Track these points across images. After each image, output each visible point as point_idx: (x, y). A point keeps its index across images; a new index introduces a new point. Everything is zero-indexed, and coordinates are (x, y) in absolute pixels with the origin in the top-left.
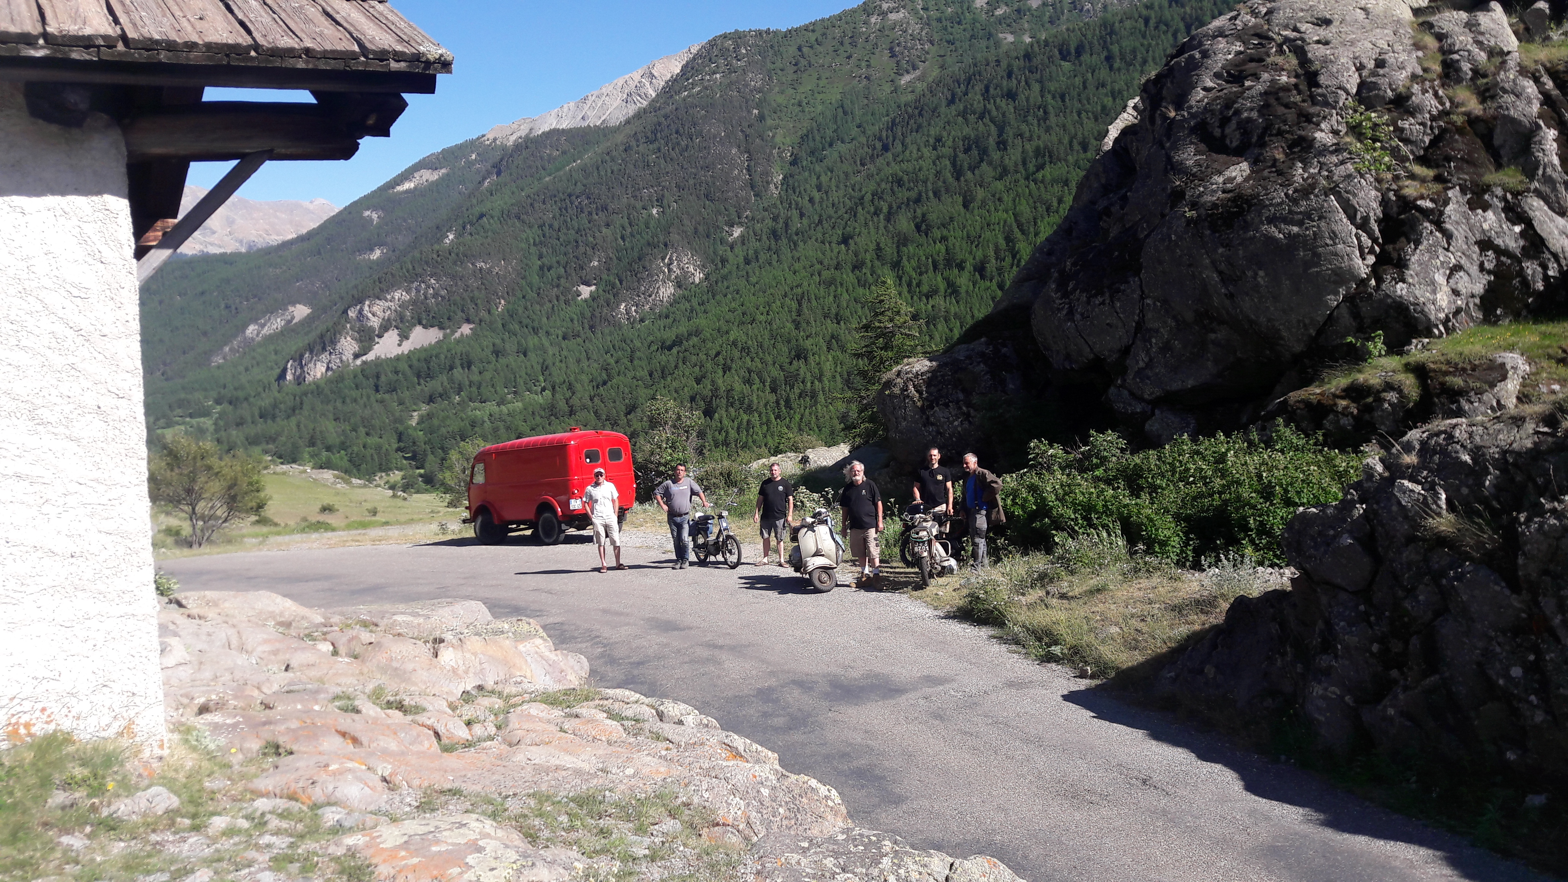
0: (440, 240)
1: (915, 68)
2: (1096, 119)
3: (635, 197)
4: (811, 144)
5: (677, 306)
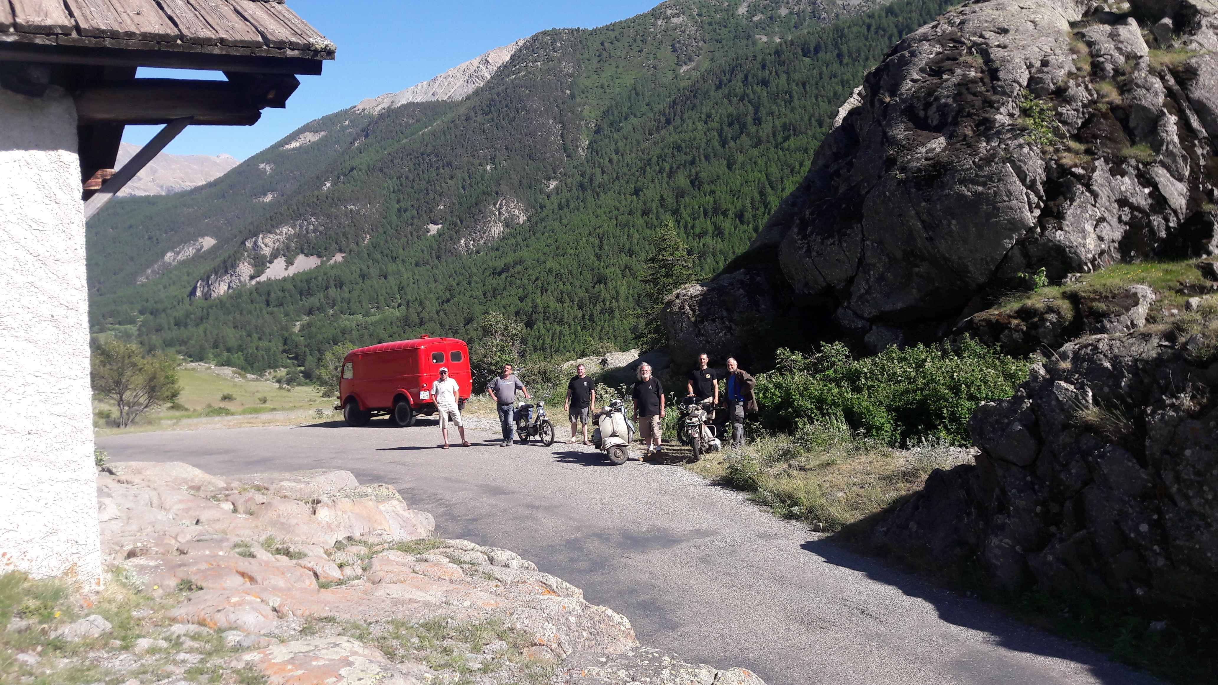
0: (319, 188)
1: (691, 60)
2: (829, 102)
3: (473, 156)
4: (611, 118)
5: (506, 241)
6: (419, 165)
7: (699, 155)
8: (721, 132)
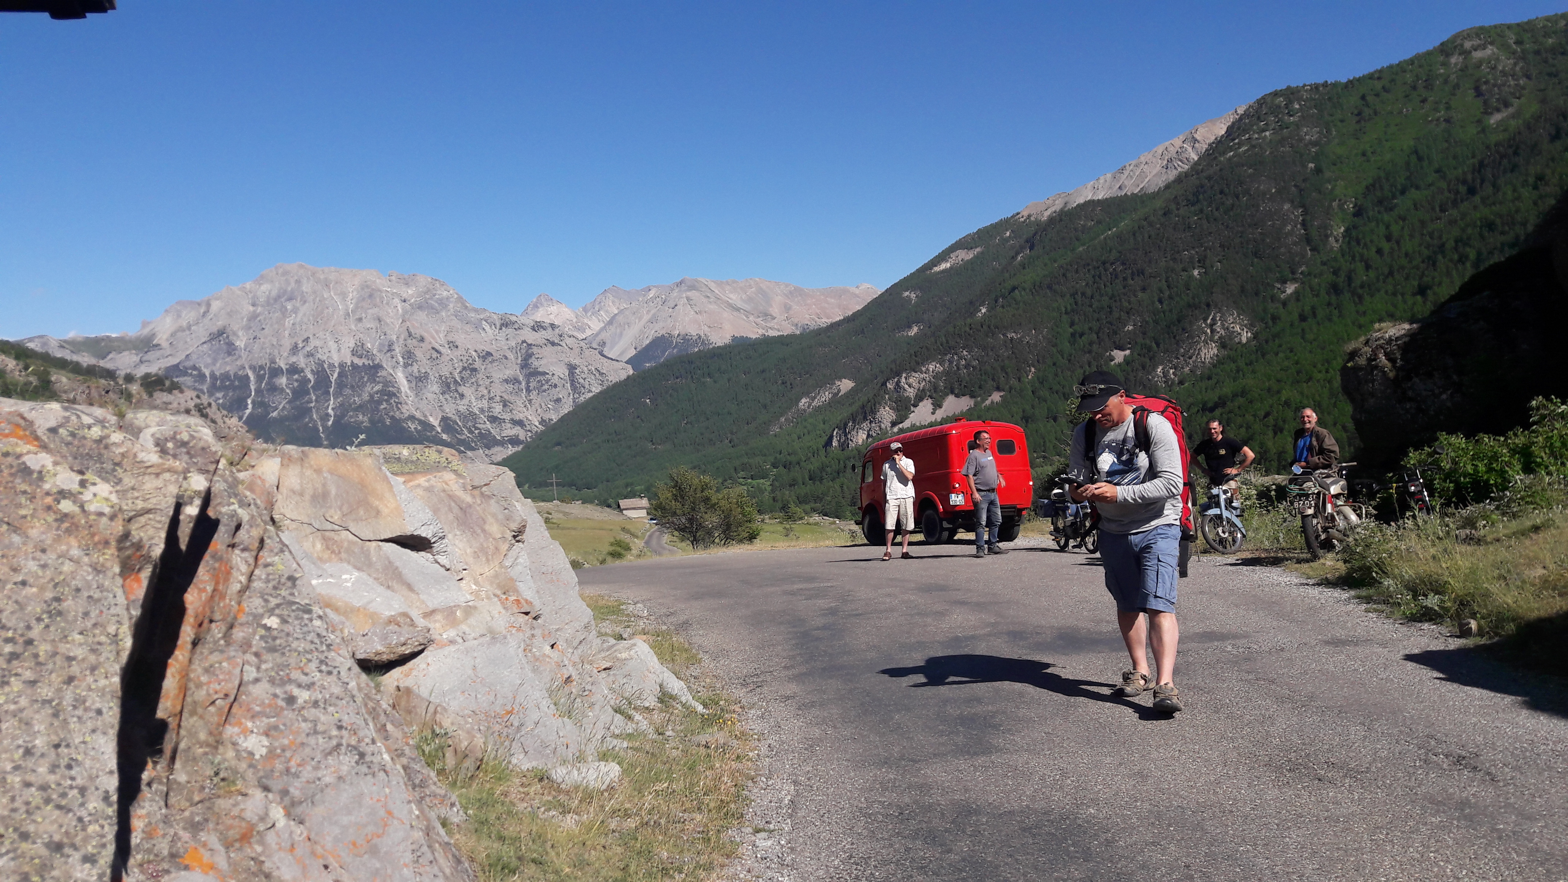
0: (973, 314)
1: (1507, 105)
3: (1174, 260)
4: (1379, 194)
5: (1222, 366)
6: (1100, 277)
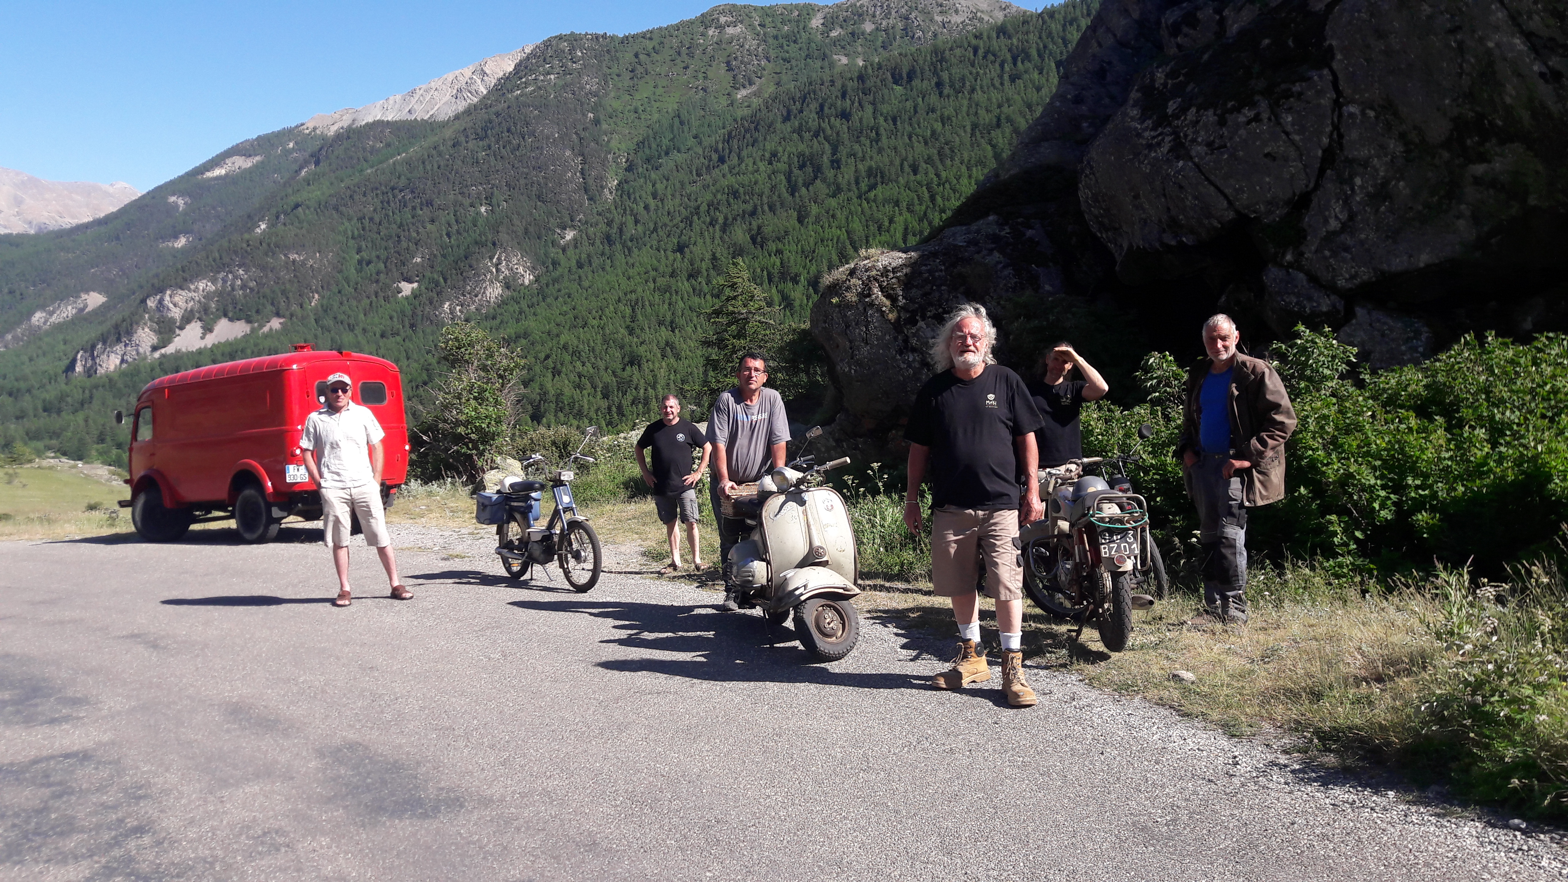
0: (251, 230)
1: (751, 83)
3: (463, 194)
4: (647, 151)
5: (505, 307)
6: (388, 202)
7: (762, 205)
8: (790, 176)
